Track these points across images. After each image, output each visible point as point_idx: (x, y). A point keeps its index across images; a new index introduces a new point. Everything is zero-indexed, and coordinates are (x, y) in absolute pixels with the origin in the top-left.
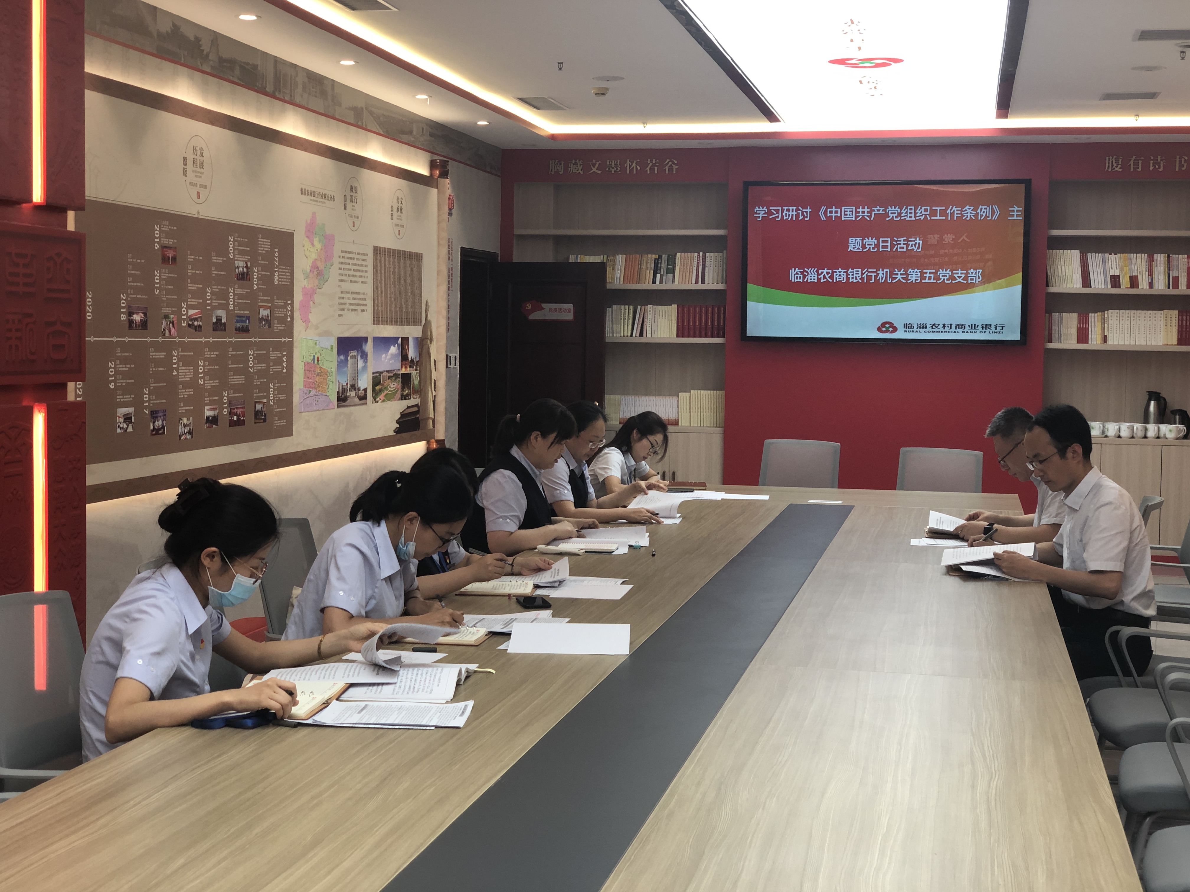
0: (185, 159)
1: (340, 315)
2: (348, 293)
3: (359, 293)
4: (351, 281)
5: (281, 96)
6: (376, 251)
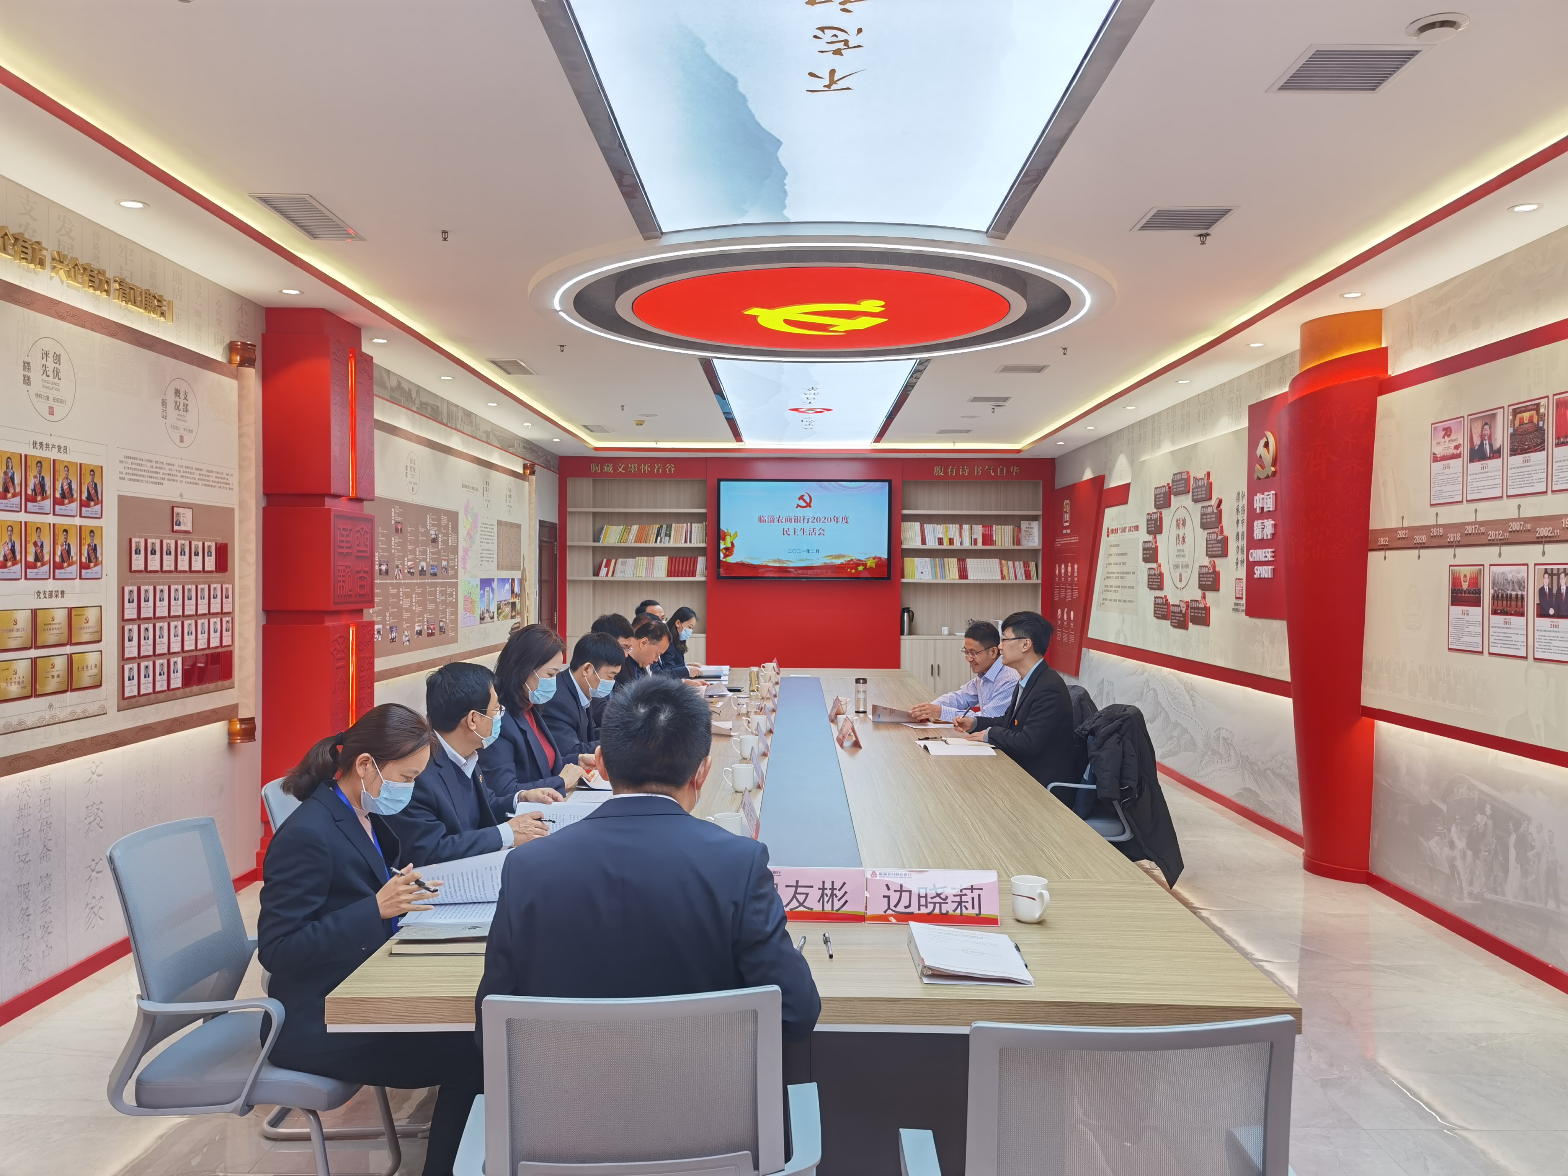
0: (407, 466)
1: (481, 565)
2: (485, 550)
3: (490, 550)
4: (487, 543)
5: (450, 425)
6: (499, 523)
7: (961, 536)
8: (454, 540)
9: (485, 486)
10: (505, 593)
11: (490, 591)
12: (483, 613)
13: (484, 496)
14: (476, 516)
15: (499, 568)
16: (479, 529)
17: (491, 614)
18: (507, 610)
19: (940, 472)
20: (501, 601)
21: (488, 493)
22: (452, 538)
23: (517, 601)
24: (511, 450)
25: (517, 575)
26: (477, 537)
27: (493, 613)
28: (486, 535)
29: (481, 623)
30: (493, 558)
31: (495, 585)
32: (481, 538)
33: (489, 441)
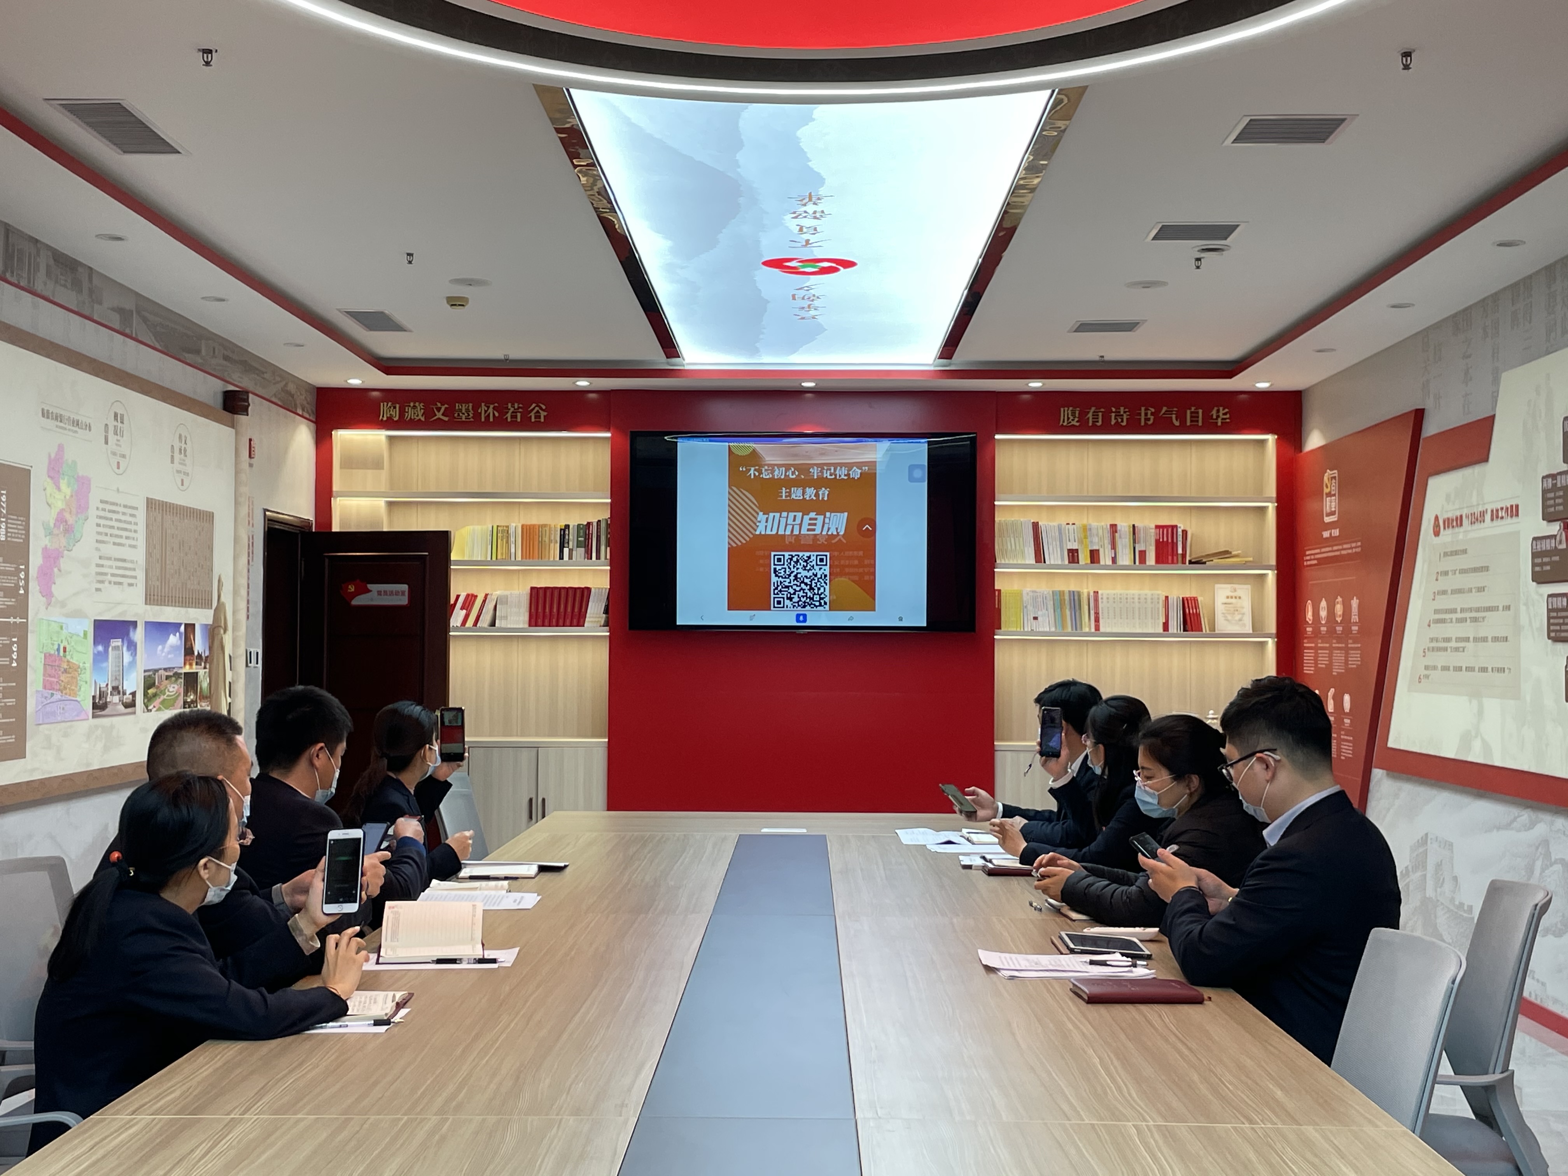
1: (98, 590)
2: (109, 559)
3: (124, 560)
4: (114, 544)
5: (14, 280)
6: (151, 504)
7: (1114, 546)
8: (16, 531)
9: (112, 423)
10: (169, 653)
11: (125, 648)
12: (102, 695)
13: (106, 443)
14: (83, 485)
15: (151, 598)
16: (92, 512)
17: (128, 698)
18: (171, 690)
19: (1073, 420)
20: (156, 671)
21: (119, 437)
22: (9, 525)
23: (202, 672)
24: (189, 357)
25: (201, 617)
26: (88, 530)
27: (134, 694)
28: (113, 527)
29: (94, 716)
30: (135, 577)
31: (139, 635)
32: (99, 533)
33: (128, 331)
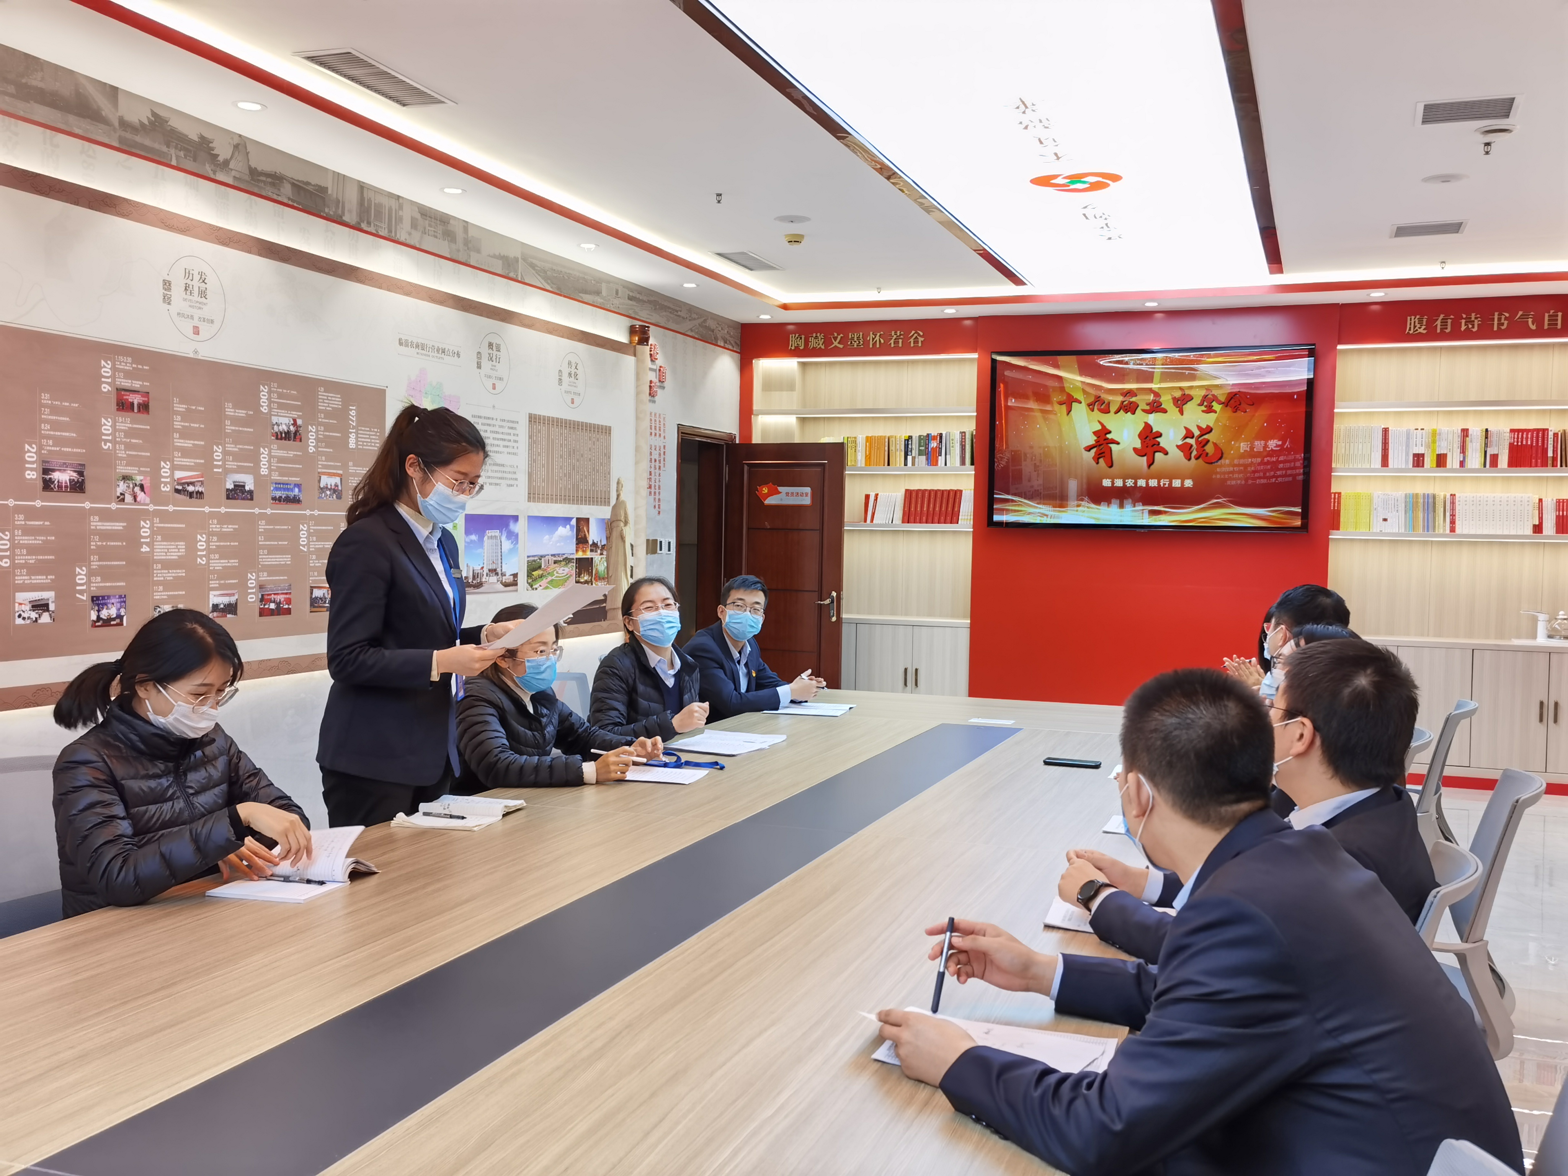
0: (167, 283)
6: (533, 419)
7: (1463, 450)
8: (369, 440)
9: (485, 351)
10: (558, 541)
11: (504, 538)
13: (479, 366)
15: (533, 496)
17: (508, 578)
18: (560, 571)
19: (1420, 328)
20: (542, 556)
21: (494, 363)
22: (359, 435)
24: (586, 297)
25: (597, 513)
27: (515, 575)
30: (518, 480)
31: (520, 527)
